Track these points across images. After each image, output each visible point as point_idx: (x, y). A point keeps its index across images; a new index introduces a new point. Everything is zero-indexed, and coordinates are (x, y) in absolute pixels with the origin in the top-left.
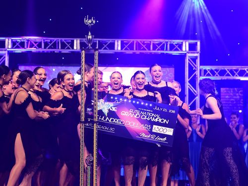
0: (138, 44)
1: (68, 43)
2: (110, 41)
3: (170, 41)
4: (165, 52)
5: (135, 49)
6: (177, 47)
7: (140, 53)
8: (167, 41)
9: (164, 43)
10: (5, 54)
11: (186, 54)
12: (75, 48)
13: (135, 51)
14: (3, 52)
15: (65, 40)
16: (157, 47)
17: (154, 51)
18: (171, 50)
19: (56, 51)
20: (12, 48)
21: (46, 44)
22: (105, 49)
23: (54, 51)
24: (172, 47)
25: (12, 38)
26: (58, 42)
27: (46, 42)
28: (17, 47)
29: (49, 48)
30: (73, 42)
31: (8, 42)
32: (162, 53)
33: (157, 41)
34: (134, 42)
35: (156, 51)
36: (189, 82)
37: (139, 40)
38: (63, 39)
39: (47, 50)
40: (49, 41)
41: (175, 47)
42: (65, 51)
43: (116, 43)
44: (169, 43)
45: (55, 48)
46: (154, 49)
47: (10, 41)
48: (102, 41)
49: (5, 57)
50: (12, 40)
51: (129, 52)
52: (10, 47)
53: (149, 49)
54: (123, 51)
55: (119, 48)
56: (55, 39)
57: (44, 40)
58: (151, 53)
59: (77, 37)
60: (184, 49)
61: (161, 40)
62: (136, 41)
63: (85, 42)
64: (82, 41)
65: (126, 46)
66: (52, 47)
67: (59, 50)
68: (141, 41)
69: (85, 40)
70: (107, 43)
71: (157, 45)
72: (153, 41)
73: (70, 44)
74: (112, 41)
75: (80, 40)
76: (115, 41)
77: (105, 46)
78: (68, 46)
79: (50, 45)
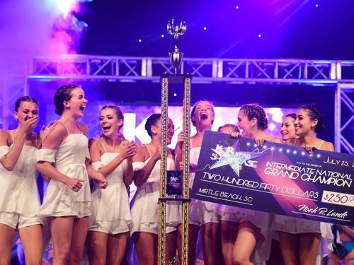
0: (252, 67)
1: (132, 65)
2: (204, 61)
3: (309, 61)
4: (300, 81)
5: (247, 76)
6: (320, 72)
7: (257, 83)
8: (303, 61)
9: (298, 65)
10: (23, 84)
11: (336, 84)
12: (144, 74)
13: (247, 79)
15: (127, 61)
16: (286, 73)
17: (280, 80)
18: (310, 77)
19: (111, 78)
20: (35, 73)
21: (94, 67)
22: (196, 75)
23: (107, 80)
24: (313, 73)
26: (115, 64)
27: (94, 63)
28: (44, 72)
29: (98, 74)
30: (140, 63)
32: (294, 84)
33: (285, 62)
34: (245, 63)
35: (284, 80)
36: (342, 133)
37: (254, 61)
38: (123, 59)
39: (95, 76)
40: (99, 61)
41: (317, 72)
42: (126, 79)
43: (215, 66)
44: (307, 66)
45: (109, 73)
46: (281, 76)
47: (31, 63)
48: (191, 62)
49: (22, 90)
50: (35, 60)
51: (238, 81)
53: (272, 76)
54: (227, 79)
55: (220, 75)
56: (109, 58)
57: (90, 60)
58: (275, 83)
59: (147, 55)
60: (333, 76)
61: (293, 61)
62: (249, 62)
63: (161, 63)
64: (156, 62)
65: (232, 71)
66: (105, 72)
67: (115, 77)
68: (258, 63)
69: (162, 61)
70: (199, 66)
71: (286, 70)
72: (279, 62)
73: (135, 67)
74: (208, 61)
75: (153, 61)
76: (212, 62)
77: (196, 71)
78: (132, 70)
79: (101, 68)
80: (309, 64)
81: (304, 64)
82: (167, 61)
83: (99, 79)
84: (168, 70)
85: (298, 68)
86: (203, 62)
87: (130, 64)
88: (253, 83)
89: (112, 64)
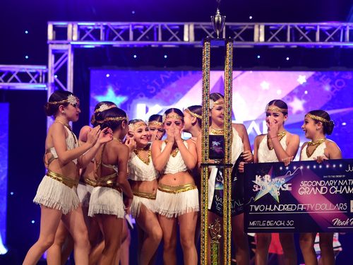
0: (293, 29)
1: (174, 31)
3: (350, 24)
4: (341, 44)
5: (289, 39)
7: (299, 46)
8: (345, 24)
9: (339, 28)
10: (67, 50)
12: (186, 39)
13: (288, 42)
14: (63, 47)
15: (169, 26)
16: (328, 36)
17: (322, 43)
18: (352, 40)
19: (154, 44)
20: (79, 39)
21: (137, 33)
22: (238, 40)
23: (150, 45)
25: (80, 24)
26: (157, 29)
27: (137, 29)
28: (88, 39)
29: (141, 40)
30: (182, 28)
31: (72, 30)
33: (326, 25)
34: (286, 27)
35: (325, 43)
37: (296, 25)
38: (166, 24)
39: (138, 42)
40: (142, 27)
42: (169, 44)
43: (256, 31)
44: (348, 29)
45: (152, 39)
46: (322, 39)
47: (75, 29)
48: (233, 26)
49: (67, 56)
50: (79, 26)
51: (280, 45)
52: (75, 38)
53: (314, 40)
54: (269, 43)
55: (262, 39)
56: (152, 24)
57: (133, 26)
58: (316, 46)
59: (188, 20)
61: (335, 24)
62: (291, 26)
63: (204, 28)
64: (198, 27)
65: (274, 35)
66: (147, 37)
67: (158, 43)
68: (299, 26)
69: (204, 26)
70: (241, 30)
71: (327, 33)
72: (320, 26)
73: (177, 32)
74: (249, 26)
75: (195, 26)
76: (253, 26)
77: (238, 35)
78: (174, 35)
79: (144, 34)
80: (350, 27)
81: (346, 27)
82: (209, 26)
83: (142, 45)
84: (211, 35)
85: (339, 31)
86: (245, 26)
87: (172, 30)
88: (295, 47)
89: (155, 29)
